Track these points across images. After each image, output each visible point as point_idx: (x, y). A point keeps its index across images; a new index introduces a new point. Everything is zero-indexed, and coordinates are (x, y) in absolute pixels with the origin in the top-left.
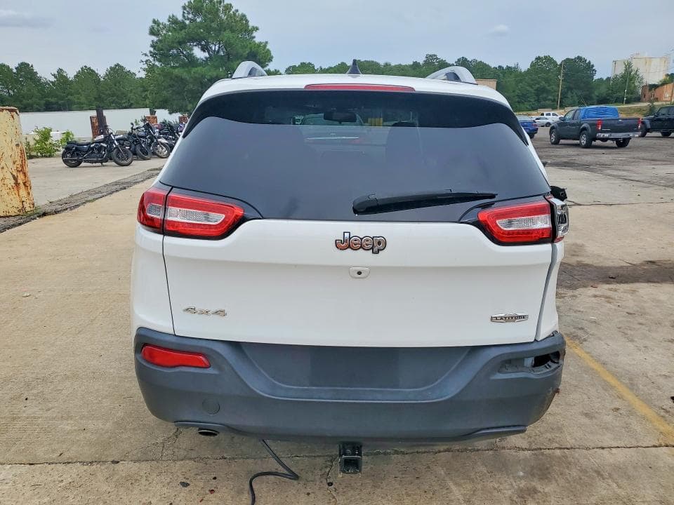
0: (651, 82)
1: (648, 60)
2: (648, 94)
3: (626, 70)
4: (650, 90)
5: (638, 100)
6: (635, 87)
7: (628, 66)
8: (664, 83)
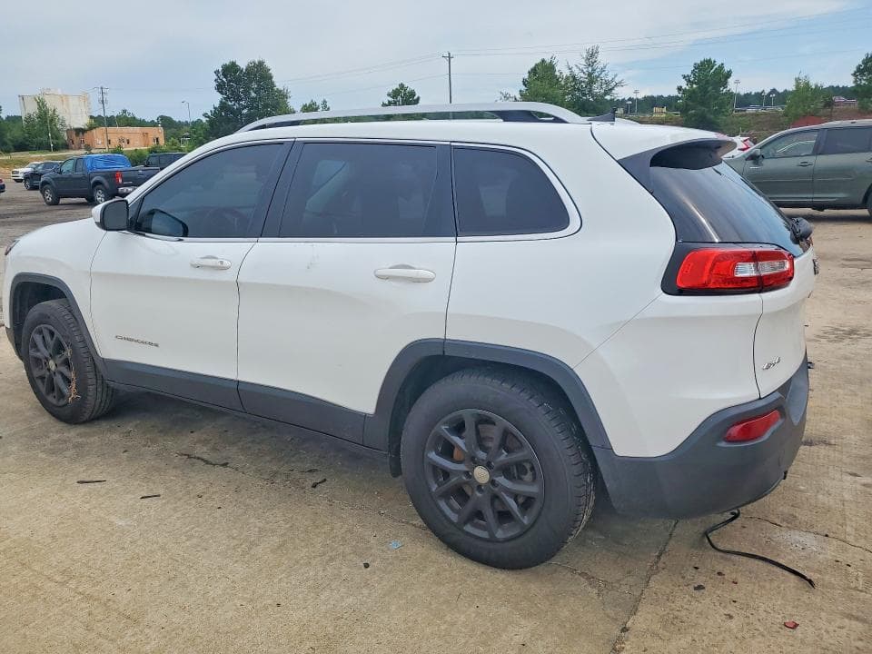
0: (76, 126)
1: (64, 98)
2: (76, 140)
3: (40, 108)
4: (77, 135)
5: (66, 147)
6: (58, 130)
7: (41, 104)
8: (91, 128)
